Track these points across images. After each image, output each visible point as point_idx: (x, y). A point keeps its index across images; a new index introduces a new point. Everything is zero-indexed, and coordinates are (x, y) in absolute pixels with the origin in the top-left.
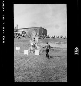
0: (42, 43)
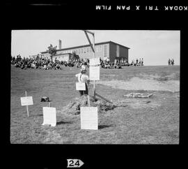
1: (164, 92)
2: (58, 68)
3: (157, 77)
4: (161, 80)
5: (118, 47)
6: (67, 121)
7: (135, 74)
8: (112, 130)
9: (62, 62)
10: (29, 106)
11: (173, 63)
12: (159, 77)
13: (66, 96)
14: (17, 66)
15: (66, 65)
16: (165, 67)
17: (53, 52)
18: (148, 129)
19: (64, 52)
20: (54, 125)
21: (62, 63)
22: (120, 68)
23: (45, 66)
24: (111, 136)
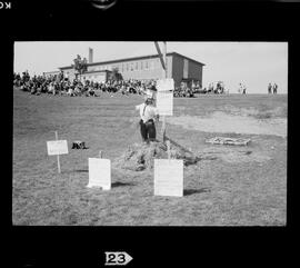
0: (186, 113)
1: (269, 137)
2: (92, 93)
3: (252, 112)
4: (260, 117)
5: (186, 62)
6: (126, 181)
7: (217, 106)
8: (207, 198)
9: (97, 84)
10: (62, 156)
11: (275, 90)
12: (257, 112)
13: (110, 140)
14: (25, 90)
15: (104, 90)
16: (263, 97)
17: (82, 67)
18: (264, 197)
19: (97, 68)
20: (107, 187)
21: (97, 86)
22: (191, 96)
23: (70, 91)
24: (208, 208)
